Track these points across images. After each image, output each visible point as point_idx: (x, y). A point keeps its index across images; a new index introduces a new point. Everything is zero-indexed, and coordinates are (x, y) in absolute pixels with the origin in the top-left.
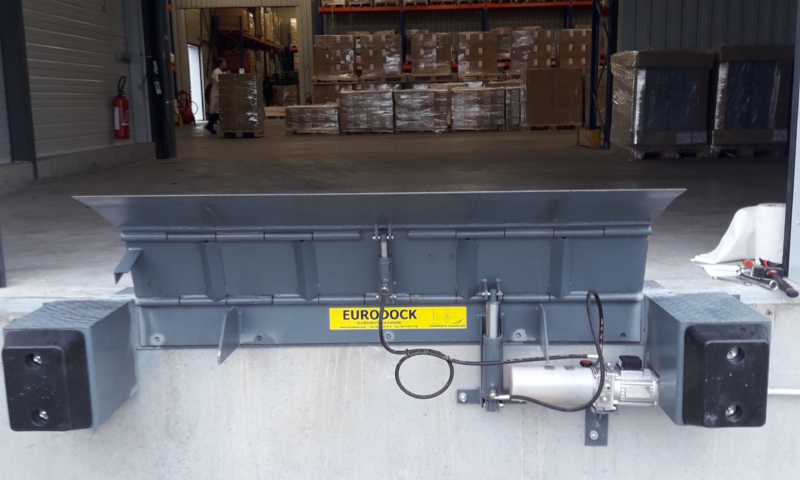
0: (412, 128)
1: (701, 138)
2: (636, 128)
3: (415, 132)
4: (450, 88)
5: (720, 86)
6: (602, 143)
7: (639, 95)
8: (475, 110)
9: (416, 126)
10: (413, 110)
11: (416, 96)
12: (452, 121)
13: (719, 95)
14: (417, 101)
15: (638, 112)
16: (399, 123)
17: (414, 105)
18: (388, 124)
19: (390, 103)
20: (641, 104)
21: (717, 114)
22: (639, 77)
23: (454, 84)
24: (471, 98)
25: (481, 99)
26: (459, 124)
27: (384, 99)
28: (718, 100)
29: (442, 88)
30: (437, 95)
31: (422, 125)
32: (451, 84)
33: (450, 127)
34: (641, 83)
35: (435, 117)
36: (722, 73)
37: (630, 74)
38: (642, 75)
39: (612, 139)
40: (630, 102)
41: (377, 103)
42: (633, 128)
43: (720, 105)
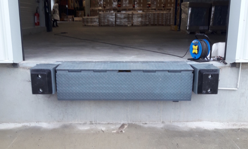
0: (121, 25)
1: (206, 28)
2: (188, 25)
3: (122, 26)
4: (132, 12)
5: (212, 13)
6: (178, 29)
7: (189, 15)
8: (140, 19)
9: (122, 24)
10: (121, 19)
11: (122, 15)
12: (133, 22)
13: (212, 15)
14: (123, 16)
15: (189, 20)
16: (117, 23)
17: (122, 17)
18: (114, 23)
19: (114, 17)
20: (189, 18)
21: (211, 21)
22: (189, 10)
23: (134, 11)
24: (139, 16)
25: (142, 16)
26: (135, 23)
27: (112, 15)
28: (212, 17)
29: (130, 12)
30: (129, 14)
31: (124, 24)
32: (133, 11)
33: (132, 24)
34: (190, 11)
35: (128, 21)
36: (213, 9)
37: (187, 9)
38: (190, 9)
39: (181, 28)
40: (186, 17)
41: (111, 17)
42: (187, 25)
43: (212, 18)
